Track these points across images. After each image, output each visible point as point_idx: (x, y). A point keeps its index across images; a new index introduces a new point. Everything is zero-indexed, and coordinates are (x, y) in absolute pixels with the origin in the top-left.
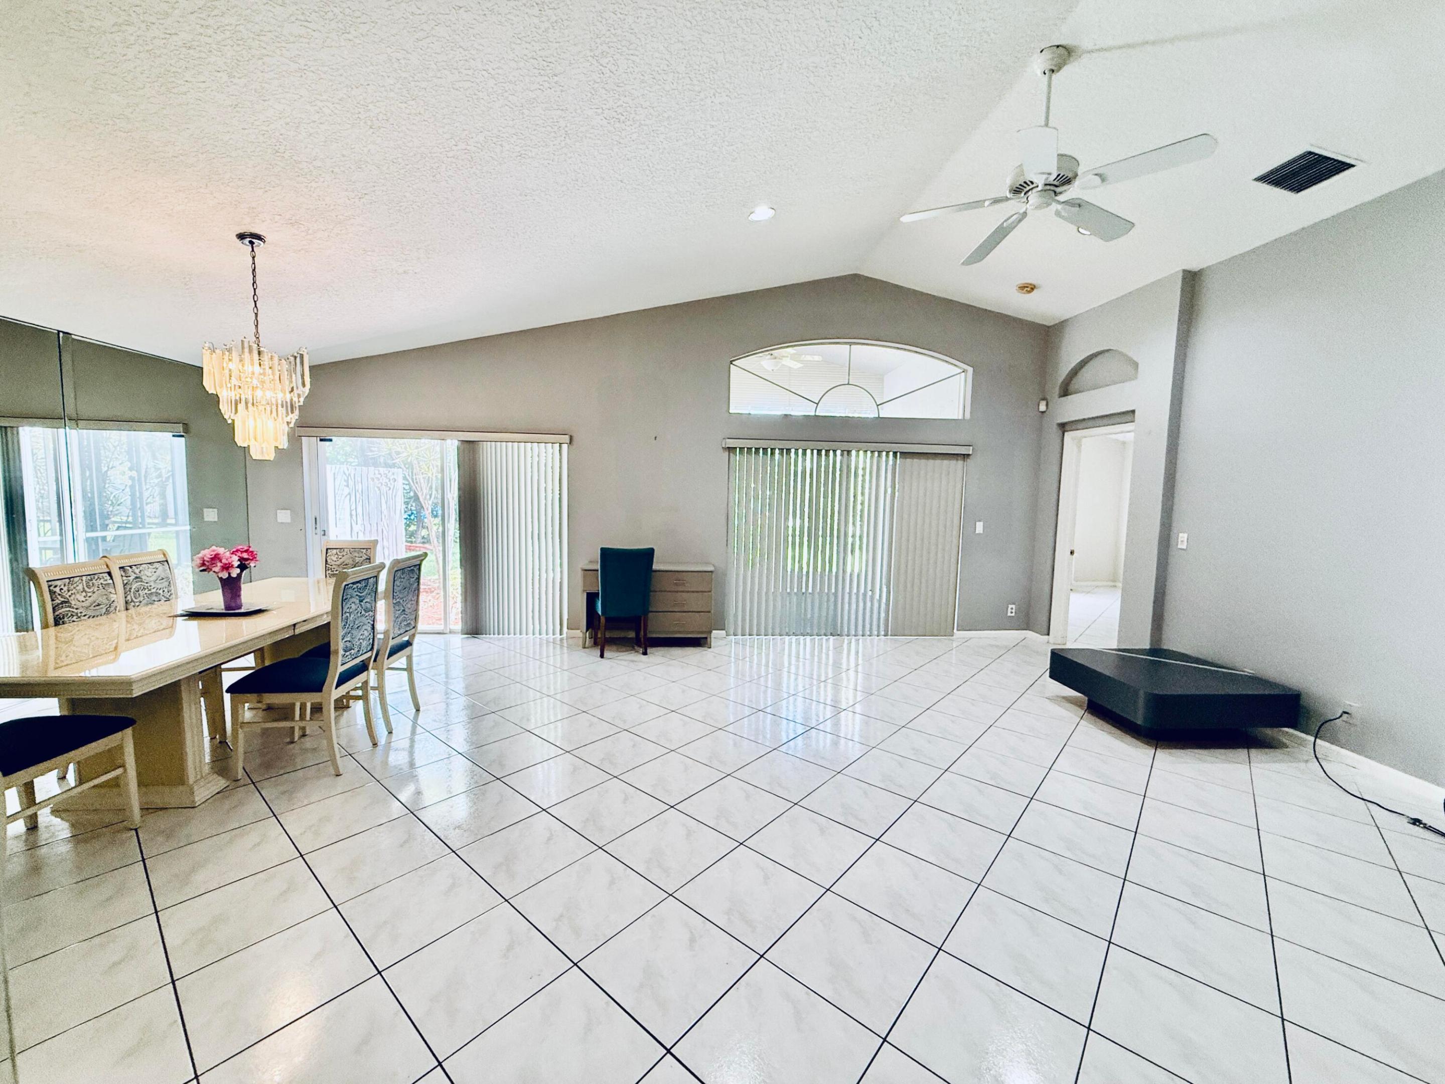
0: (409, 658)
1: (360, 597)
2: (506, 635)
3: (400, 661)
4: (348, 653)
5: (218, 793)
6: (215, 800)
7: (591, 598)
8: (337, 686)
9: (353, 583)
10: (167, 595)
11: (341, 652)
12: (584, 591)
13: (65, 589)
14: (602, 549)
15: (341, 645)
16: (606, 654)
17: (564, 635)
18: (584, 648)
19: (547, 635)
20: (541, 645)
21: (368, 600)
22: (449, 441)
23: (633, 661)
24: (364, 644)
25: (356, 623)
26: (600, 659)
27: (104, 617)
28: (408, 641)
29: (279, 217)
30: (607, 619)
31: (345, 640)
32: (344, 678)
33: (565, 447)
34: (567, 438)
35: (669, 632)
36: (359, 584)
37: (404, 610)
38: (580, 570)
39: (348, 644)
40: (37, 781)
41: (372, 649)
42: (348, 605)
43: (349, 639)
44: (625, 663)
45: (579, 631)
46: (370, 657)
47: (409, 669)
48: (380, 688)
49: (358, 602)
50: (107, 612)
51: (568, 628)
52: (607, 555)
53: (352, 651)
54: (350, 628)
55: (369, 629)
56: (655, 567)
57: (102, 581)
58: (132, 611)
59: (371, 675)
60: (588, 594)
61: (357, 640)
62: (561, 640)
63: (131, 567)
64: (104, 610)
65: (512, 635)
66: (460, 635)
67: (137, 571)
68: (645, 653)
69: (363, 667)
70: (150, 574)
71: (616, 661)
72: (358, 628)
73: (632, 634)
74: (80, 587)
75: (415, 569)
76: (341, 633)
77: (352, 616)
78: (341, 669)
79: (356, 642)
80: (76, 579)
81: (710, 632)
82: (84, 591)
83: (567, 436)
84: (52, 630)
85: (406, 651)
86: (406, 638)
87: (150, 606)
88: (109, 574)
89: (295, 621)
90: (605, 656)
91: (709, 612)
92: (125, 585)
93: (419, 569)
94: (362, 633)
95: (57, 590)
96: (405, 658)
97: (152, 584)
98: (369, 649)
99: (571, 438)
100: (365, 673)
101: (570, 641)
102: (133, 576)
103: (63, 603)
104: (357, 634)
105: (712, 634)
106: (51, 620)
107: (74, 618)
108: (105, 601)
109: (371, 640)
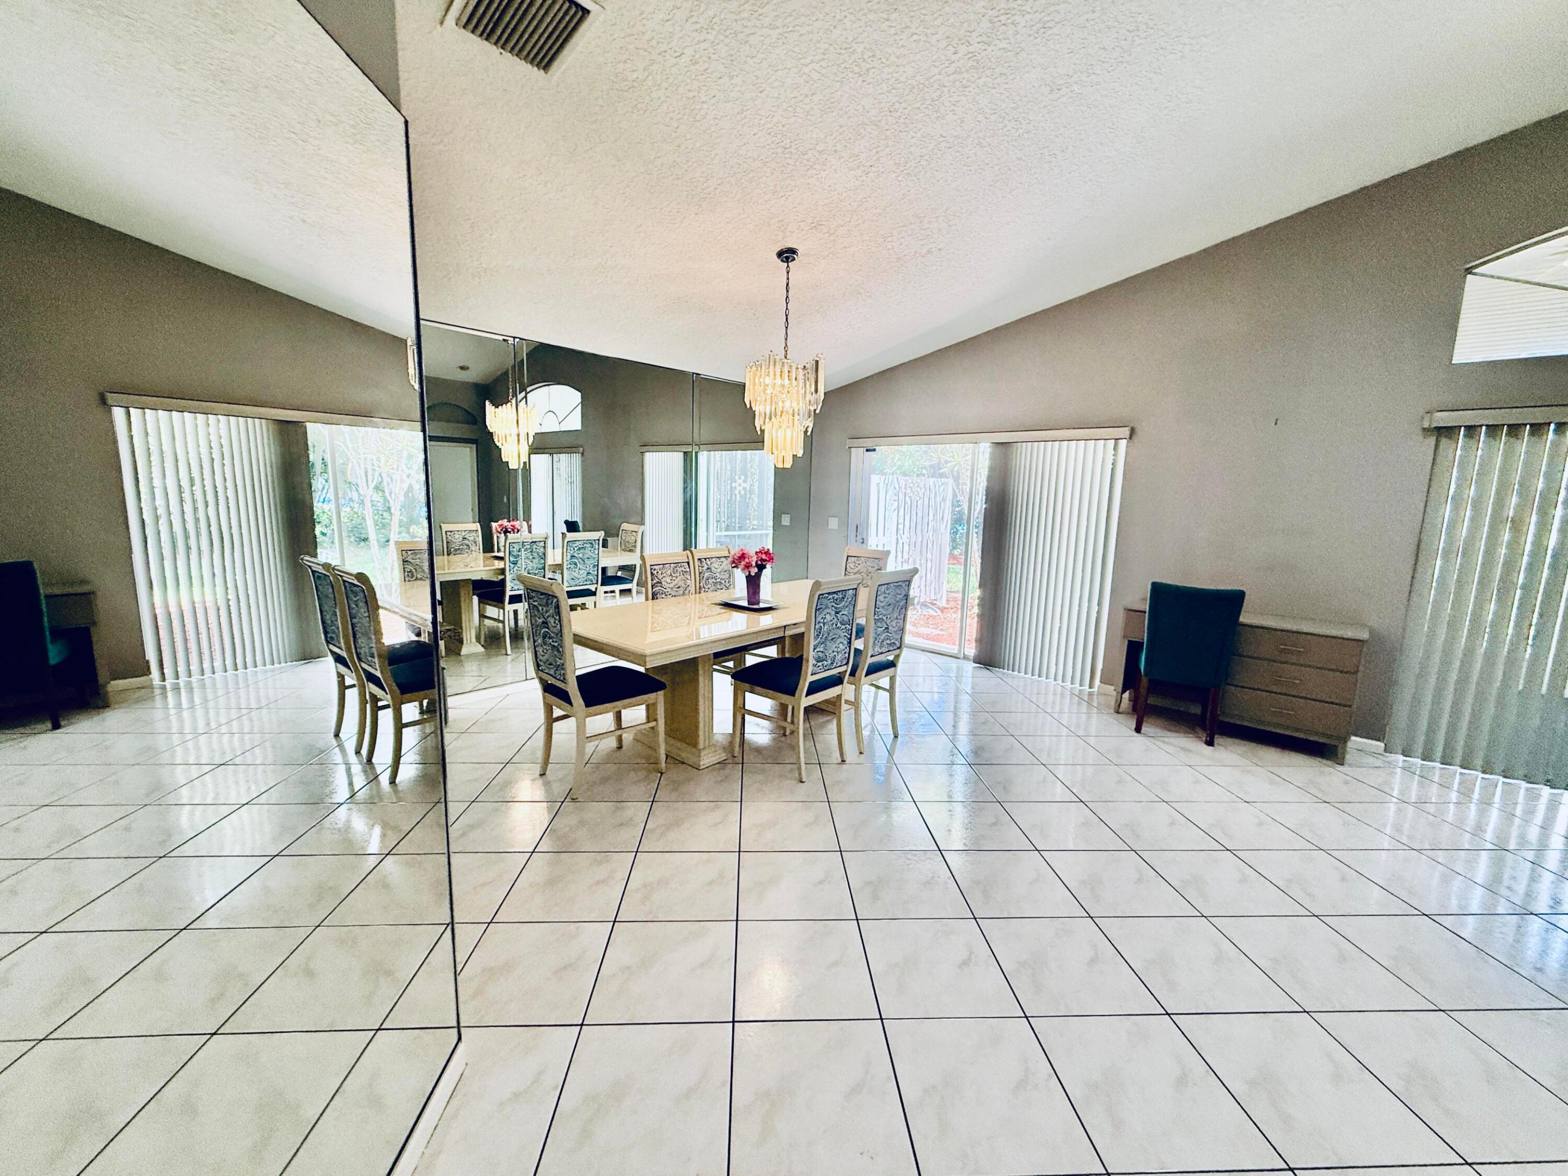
0: (892, 679)
1: (836, 608)
2: (1022, 674)
3: (883, 679)
4: (820, 664)
5: (718, 763)
6: (713, 770)
7: (1133, 649)
8: (808, 694)
9: (829, 594)
10: (727, 585)
11: (812, 661)
12: (1125, 637)
13: (660, 572)
14: (1154, 584)
15: (812, 654)
16: (1144, 729)
17: (1095, 689)
18: (1118, 712)
19: (1072, 683)
20: (1062, 695)
21: (846, 613)
22: (982, 445)
23: (1184, 749)
24: (839, 657)
25: (831, 634)
26: (1136, 734)
27: (682, 597)
28: (892, 661)
29: (803, 223)
30: (1150, 681)
31: (818, 650)
32: (815, 688)
33: (1123, 444)
34: (1126, 432)
35: (1262, 722)
36: (835, 595)
37: (887, 628)
38: (1122, 611)
39: (821, 655)
40: (623, 712)
41: (847, 663)
42: (822, 615)
43: (821, 650)
44: (1171, 749)
45: (1113, 688)
46: (846, 671)
47: (891, 691)
48: (856, 704)
49: (833, 613)
50: (684, 594)
51: (1101, 682)
52: (1160, 592)
53: (825, 662)
54: (824, 639)
55: (846, 642)
56: (1243, 619)
57: (683, 569)
58: (703, 594)
59: (847, 690)
60: (1129, 641)
61: (830, 652)
62: (1090, 694)
63: (705, 559)
64: (682, 592)
65: (1029, 675)
66: (972, 662)
67: (709, 563)
68: (1210, 743)
69: (837, 681)
70: (717, 567)
71: (1158, 743)
72: (832, 639)
73: (1196, 709)
74: (669, 572)
75: (904, 585)
76: (813, 643)
77: (826, 627)
78: (811, 678)
79: (830, 654)
80: (667, 566)
81: (1345, 740)
82: (671, 575)
83: (1127, 428)
84: (650, 601)
85: (890, 671)
86: (891, 658)
87: (715, 593)
88: (688, 563)
89: (785, 623)
90: (1143, 731)
91: (1350, 706)
92: (700, 573)
93: (909, 586)
94: (836, 645)
95: (655, 572)
96: (888, 678)
97: (718, 574)
98: (844, 663)
99: (1133, 431)
100: (840, 686)
101: (1102, 699)
102: (706, 567)
103: (658, 582)
104: (832, 646)
105: (1349, 744)
106: (650, 596)
107: (663, 596)
108: (683, 585)
109: (847, 655)
